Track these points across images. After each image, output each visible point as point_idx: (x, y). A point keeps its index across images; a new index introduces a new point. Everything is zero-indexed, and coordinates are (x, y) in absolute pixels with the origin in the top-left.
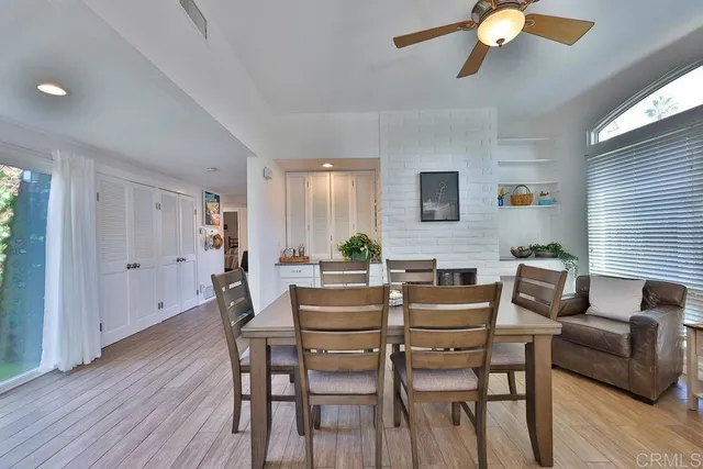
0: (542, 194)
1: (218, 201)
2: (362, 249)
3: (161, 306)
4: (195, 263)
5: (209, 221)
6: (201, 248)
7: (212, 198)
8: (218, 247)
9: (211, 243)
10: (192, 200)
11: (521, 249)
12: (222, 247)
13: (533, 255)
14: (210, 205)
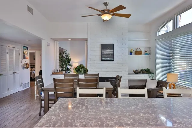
0: (146, 51)
1: (28, 49)
2: (81, 70)
3: (8, 89)
4: (19, 74)
5: (24, 58)
6: (21, 68)
7: (25, 48)
8: (27, 68)
9: (25, 66)
10: (18, 50)
11: (136, 71)
12: (29, 68)
13: (141, 72)
14: (25, 51)
